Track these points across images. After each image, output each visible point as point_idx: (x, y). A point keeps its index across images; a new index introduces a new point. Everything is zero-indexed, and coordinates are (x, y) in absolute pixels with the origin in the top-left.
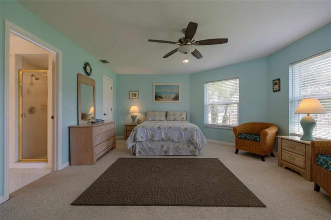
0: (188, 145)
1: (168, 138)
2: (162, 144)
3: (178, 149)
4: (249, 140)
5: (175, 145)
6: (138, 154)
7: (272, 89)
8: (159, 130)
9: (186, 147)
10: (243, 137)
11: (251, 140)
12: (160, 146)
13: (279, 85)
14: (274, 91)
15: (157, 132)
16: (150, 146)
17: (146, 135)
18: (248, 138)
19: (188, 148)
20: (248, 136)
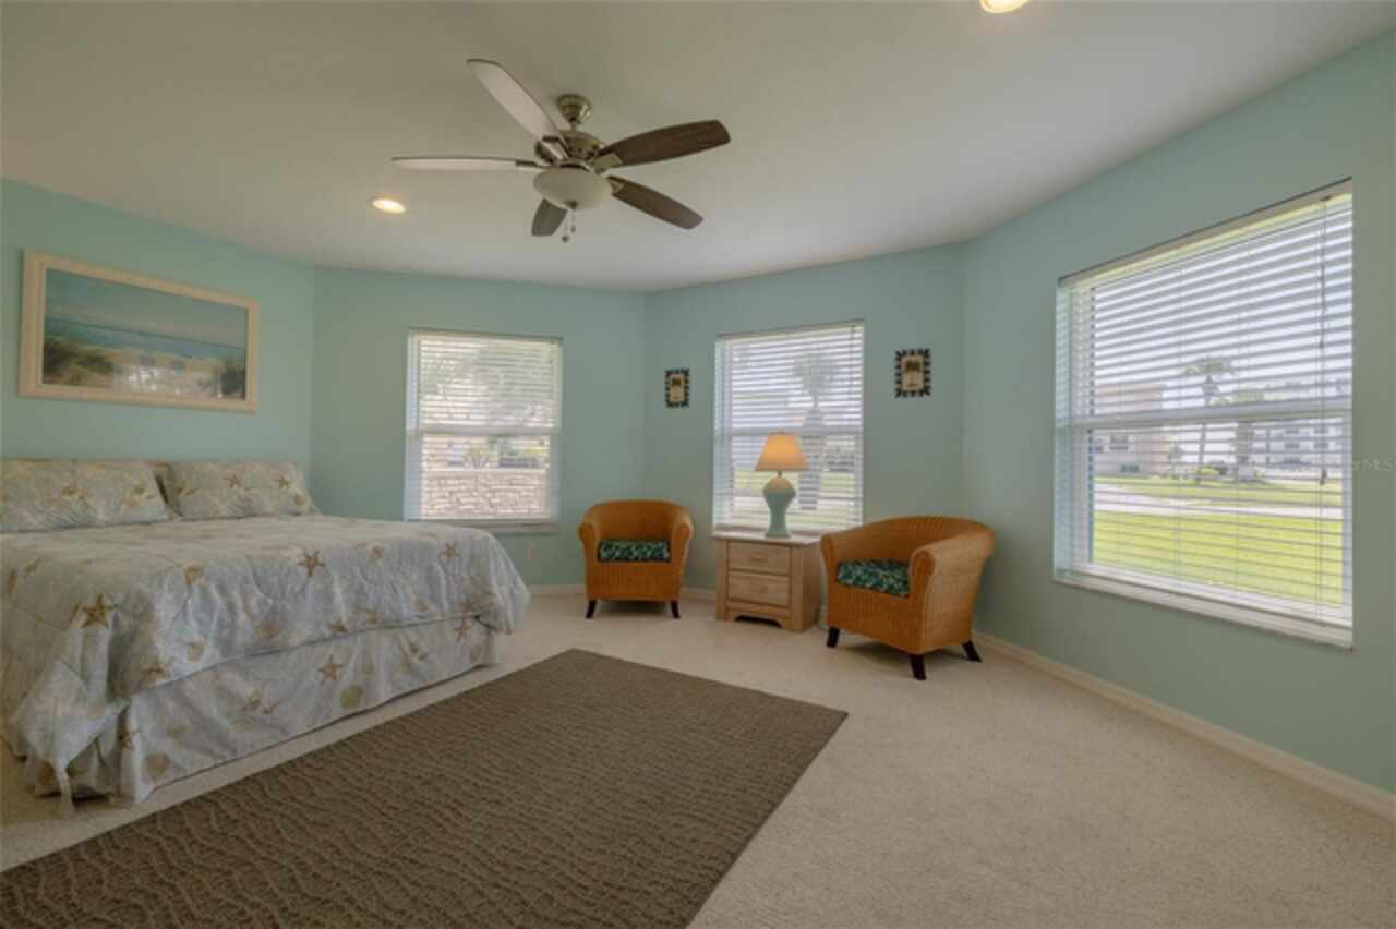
0: (458, 624)
1: (367, 611)
2: (331, 658)
3: (415, 660)
4: (636, 559)
5: (402, 639)
6: (146, 782)
7: (664, 398)
8: (310, 574)
9: (451, 636)
10: (618, 554)
11: (644, 560)
12: (322, 670)
13: (686, 388)
14: (670, 405)
15: (303, 589)
16: (246, 690)
17: (221, 625)
18: (635, 554)
19: (459, 639)
20: (633, 549)
